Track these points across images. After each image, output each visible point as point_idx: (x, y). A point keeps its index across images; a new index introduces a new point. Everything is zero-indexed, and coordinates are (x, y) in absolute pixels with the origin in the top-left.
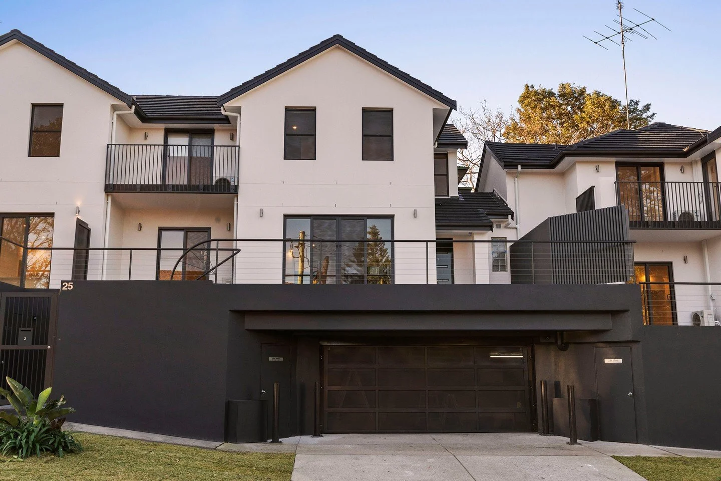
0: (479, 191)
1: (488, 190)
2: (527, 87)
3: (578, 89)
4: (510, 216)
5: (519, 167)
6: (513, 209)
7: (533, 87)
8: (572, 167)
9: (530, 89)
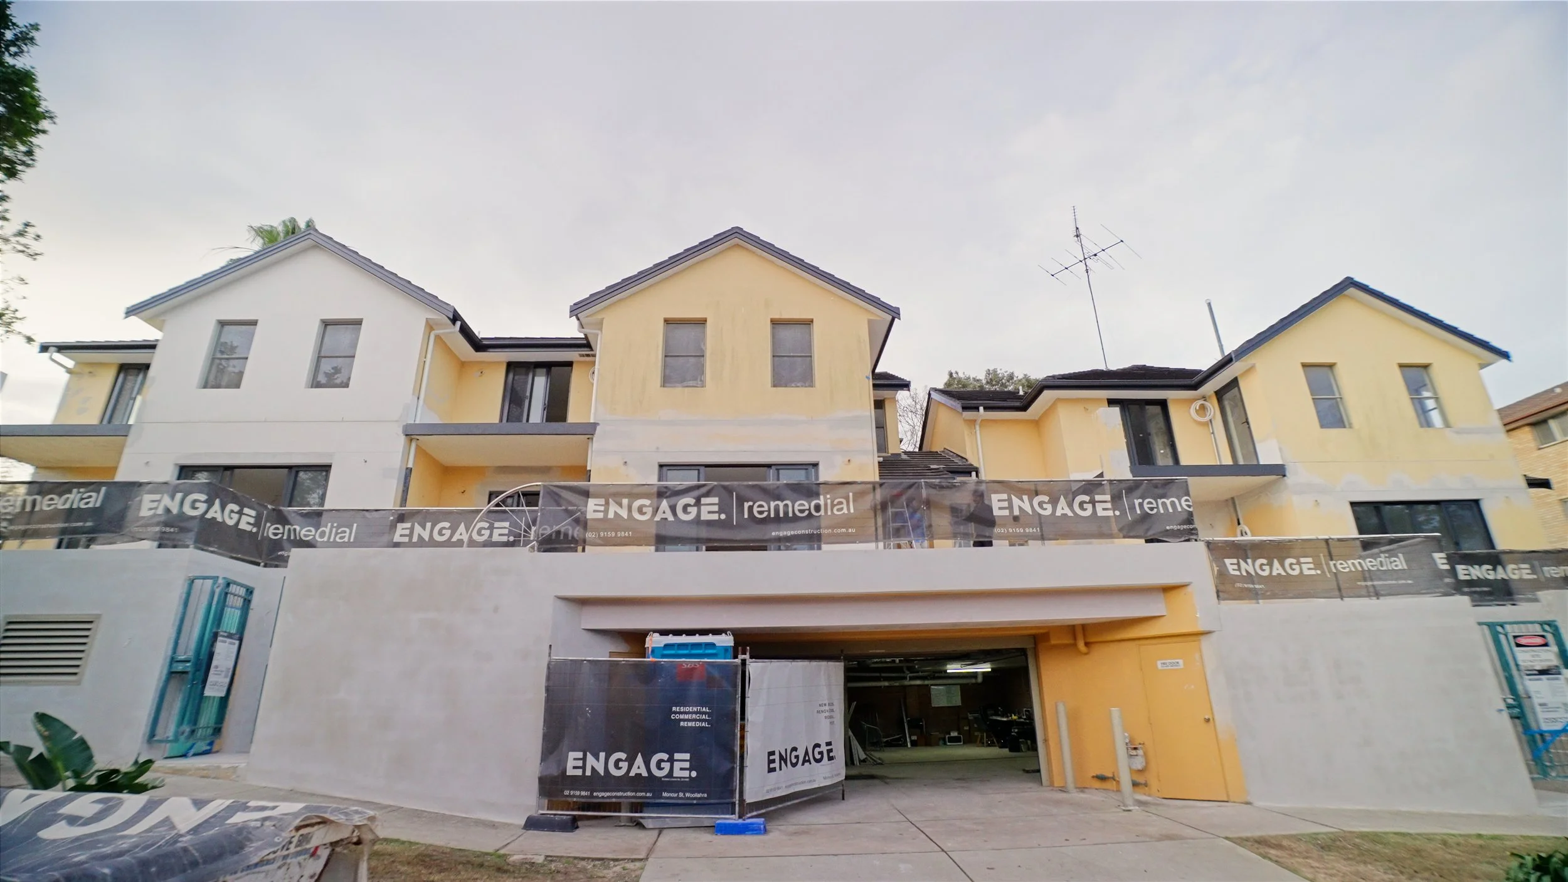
0: (924, 449)
1: (937, 448)
2: (951, 374)
3: (1006, 374)
4: (974, 474)
5: (981, 408)
6: (976, 464)
7: (957, 373)
8: (1052, 408)
9: (954, 375)
